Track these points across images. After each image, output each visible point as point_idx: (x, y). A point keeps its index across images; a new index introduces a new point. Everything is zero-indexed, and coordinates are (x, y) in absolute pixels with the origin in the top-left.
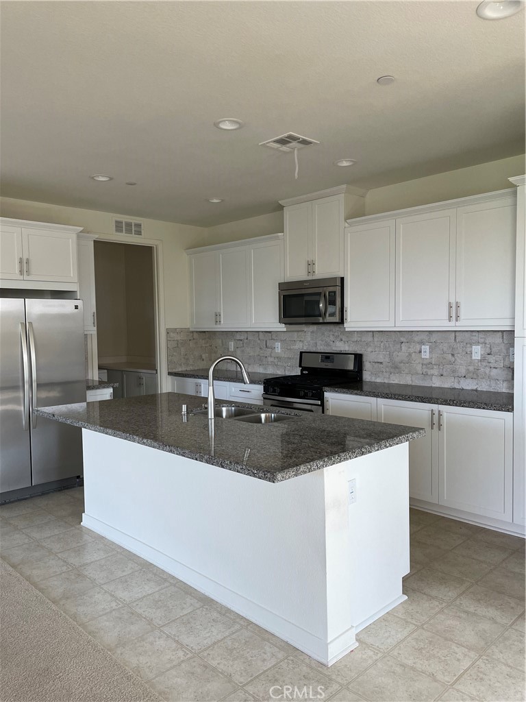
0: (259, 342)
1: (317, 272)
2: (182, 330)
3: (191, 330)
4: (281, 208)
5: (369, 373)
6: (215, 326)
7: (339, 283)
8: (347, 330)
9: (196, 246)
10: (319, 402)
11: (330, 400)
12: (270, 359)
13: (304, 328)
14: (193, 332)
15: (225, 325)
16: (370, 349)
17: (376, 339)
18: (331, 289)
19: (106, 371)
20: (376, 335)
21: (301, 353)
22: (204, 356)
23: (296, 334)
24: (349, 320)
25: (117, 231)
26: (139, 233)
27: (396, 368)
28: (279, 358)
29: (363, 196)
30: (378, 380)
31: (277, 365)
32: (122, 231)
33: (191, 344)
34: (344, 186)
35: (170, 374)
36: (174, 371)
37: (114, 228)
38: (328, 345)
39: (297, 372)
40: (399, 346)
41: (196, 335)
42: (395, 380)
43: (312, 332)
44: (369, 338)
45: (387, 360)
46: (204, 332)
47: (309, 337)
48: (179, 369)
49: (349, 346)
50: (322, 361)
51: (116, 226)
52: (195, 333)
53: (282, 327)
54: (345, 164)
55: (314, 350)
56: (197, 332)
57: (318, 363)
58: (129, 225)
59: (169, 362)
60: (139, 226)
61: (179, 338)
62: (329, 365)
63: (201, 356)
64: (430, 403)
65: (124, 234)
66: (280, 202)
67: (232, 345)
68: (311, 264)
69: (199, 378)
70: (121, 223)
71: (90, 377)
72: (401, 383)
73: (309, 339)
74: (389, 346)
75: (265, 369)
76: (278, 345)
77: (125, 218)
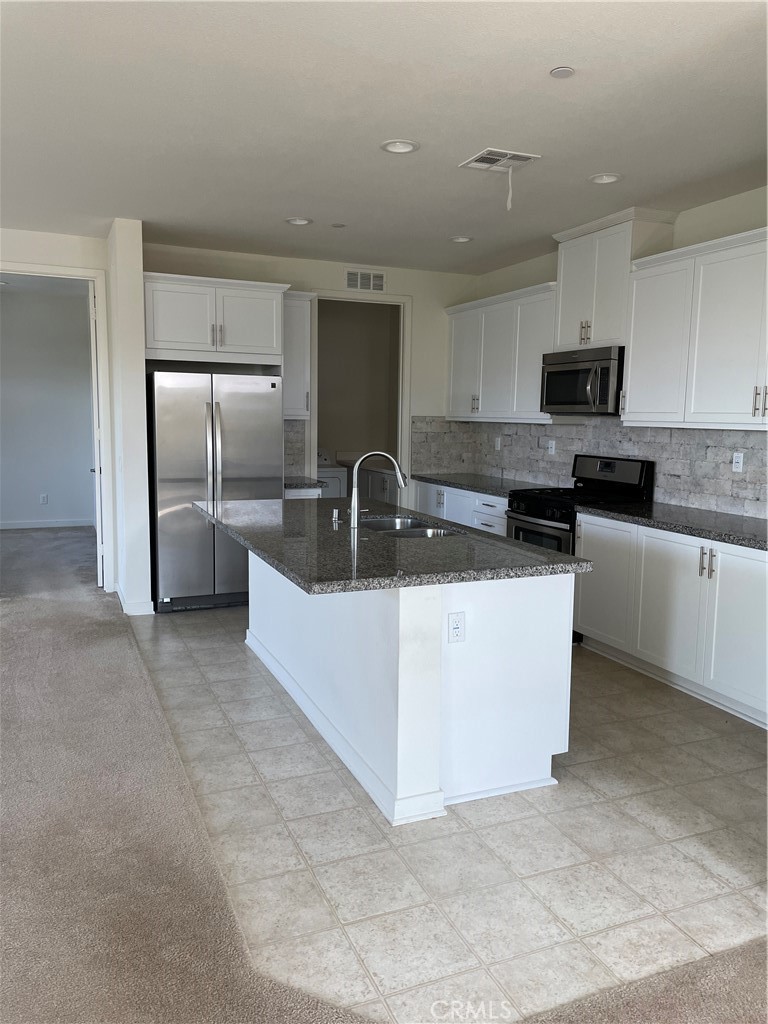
0: (530, 438)
1: (592, 339)
2: (433, 420)
3: (447, 419)
4: (554, 246)
5: (662, 490)
6: (472, 415)
7: (615, 355)
8: (625, 424)
9: (460, 301)
10: (567, 526)
11: (583, 524)
12: (542, 464)
13: (585, 420)
14: (450, 422)
15: (484, 414)
16: (665, 455)
17: (674, 441)
18: (604, 364)
19: (346, 469)
20: (676, 434)
21: (577, 456)
22: (465, 456)
23: (574, 428)
24: (627, 410)
25: (349, 285)
26: (379, 287)
27: (697, 486)
28: (552, 463)
29: (671, 223)
30: (673, 502)
31: (549, 473)
32: (356, 286)
33: (447, 439)
34: (632, 209)
35: (413, 477)
36: (419, 473)
37: (346, 282)
38: (613, 447)
39: (570, 484)
40: (703, 453)
41: (454, 427)
42: (695, 503)
43: (595, 427)
44: (664, 439)
45: (687, 472)
46: (468, 422)
47: (590, 433)
48: (426, 472)
49: (640, 449)
50: (601, 470)
51: (349, 279)
52: (453, 425)
53: (546, 418)
54: (607, 180)
55: (595, 453)
56: (456, 422)
57: (595, 472)
58: (366, 278)
59: (414, 462)
60: (380, 277)
61: (429, 430)
62: (610, 477)
63: (461, 455)
64: (700, 536)
65: (359, 290)
66: (555, 236)
67: (498, 441)
68: (585, 327)
69: (442, 485)
70: (355, 274)
71: (307, 474)
72: (703, 508)
73: (590, 436)
74: (691, 453)
75: (535, 477)
76: (552, 444)
77: (360, 269)
